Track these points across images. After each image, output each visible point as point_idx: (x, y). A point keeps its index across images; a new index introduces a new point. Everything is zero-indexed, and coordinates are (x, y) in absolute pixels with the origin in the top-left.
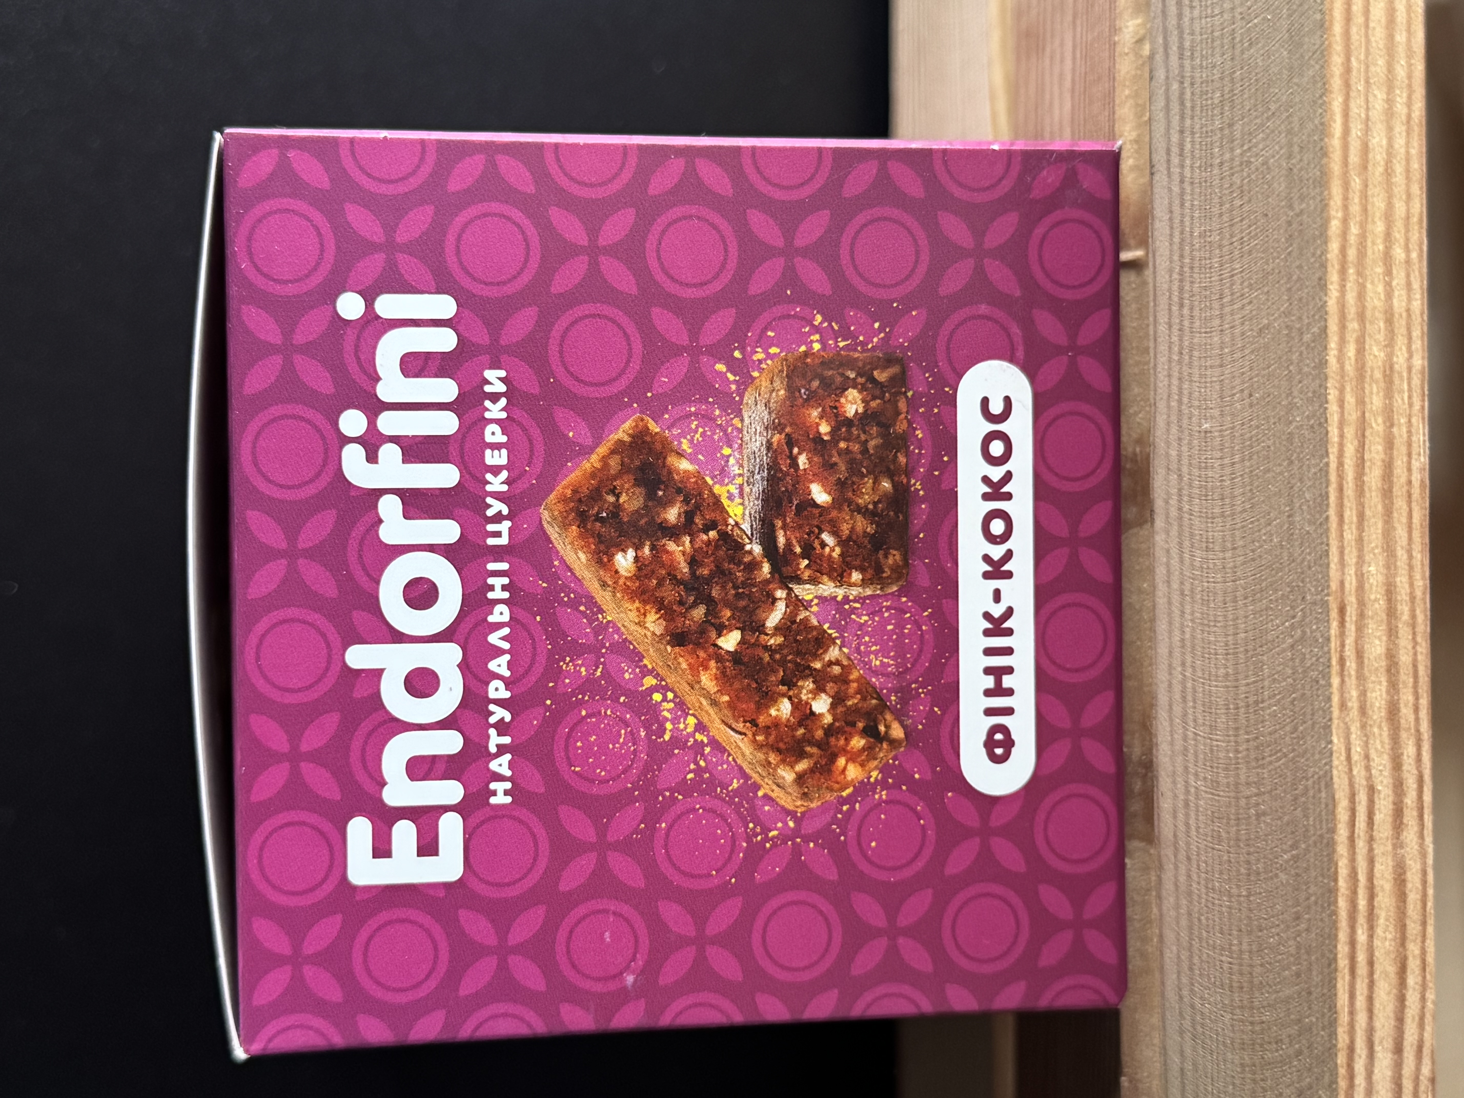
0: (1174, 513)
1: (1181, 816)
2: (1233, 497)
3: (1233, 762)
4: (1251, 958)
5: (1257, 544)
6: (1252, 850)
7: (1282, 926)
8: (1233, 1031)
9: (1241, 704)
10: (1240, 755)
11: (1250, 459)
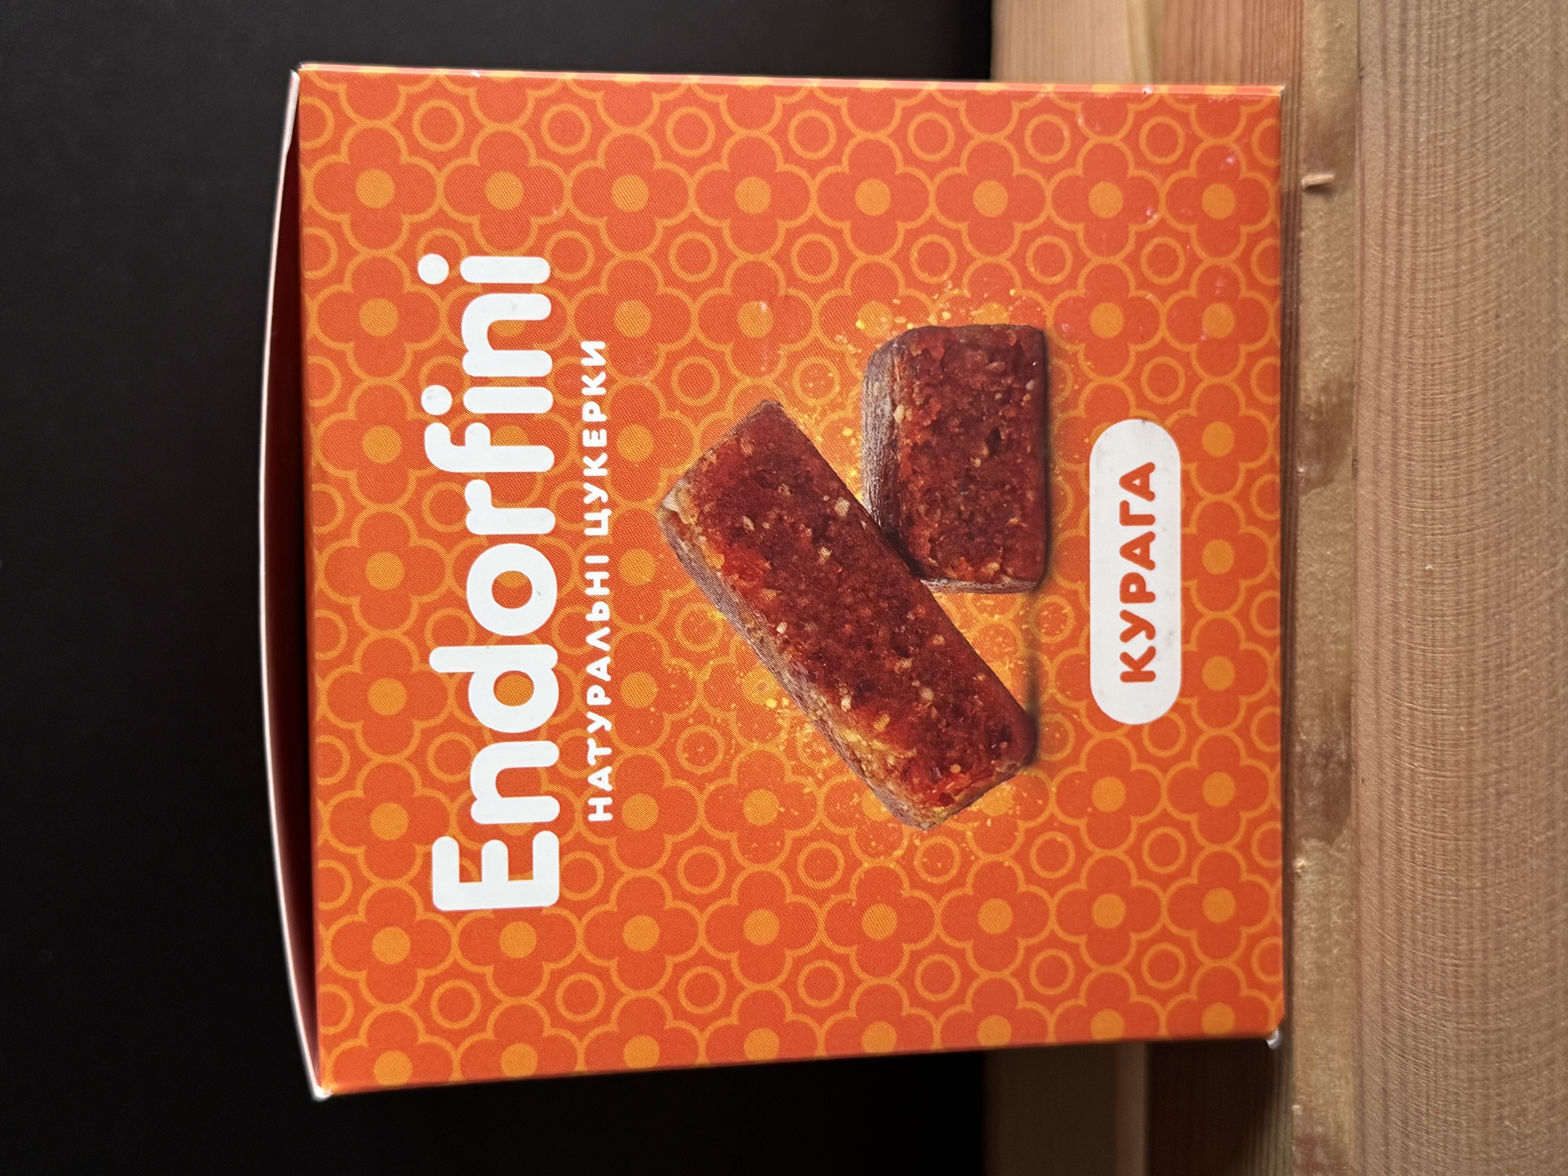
0: (1386, 459)
1: (1389, 803)
2: (1471, 435)
3: (1465, 736)
4: (1486, 958)
5: (1504, 486)
6: (1489, 835)
7: (1530, 919)
8: (1459, 1043)
9: (1477, 669)
10: (1475, 728)
11: (1496, 388)
